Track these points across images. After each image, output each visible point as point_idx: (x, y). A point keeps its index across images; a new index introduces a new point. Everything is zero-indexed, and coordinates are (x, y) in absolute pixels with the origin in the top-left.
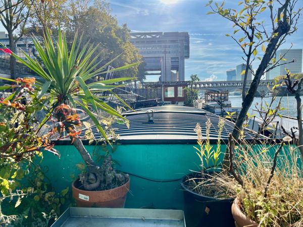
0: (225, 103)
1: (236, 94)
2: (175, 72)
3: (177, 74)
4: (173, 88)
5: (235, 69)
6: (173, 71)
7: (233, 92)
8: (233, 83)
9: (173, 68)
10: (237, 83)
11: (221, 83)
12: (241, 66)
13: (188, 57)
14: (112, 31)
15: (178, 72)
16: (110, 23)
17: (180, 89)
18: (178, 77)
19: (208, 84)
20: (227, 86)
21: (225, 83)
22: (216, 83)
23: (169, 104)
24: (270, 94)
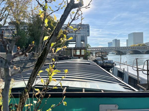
0: (105, 58)
1: (112, 53)
2: (83, 43)
3: (83, 44)
4: (79, 50)
5: (112, 41)
6: (82, 42)
7: (111, 53)
8: (111, 48)
9: (82, 41)
10: (113, 48)
11: (105, 48)
12: (115, 40)
13: (89, 35)
14: (51, 23)
15: (84, 43)
16: (50, 19)
17: (83, 51)
18: (84, 45)
19: (99, 49)
20: (108, 50)
21: (107, 48)
22: (103, 48)
23: (76, 58)
24: (129, 53)
